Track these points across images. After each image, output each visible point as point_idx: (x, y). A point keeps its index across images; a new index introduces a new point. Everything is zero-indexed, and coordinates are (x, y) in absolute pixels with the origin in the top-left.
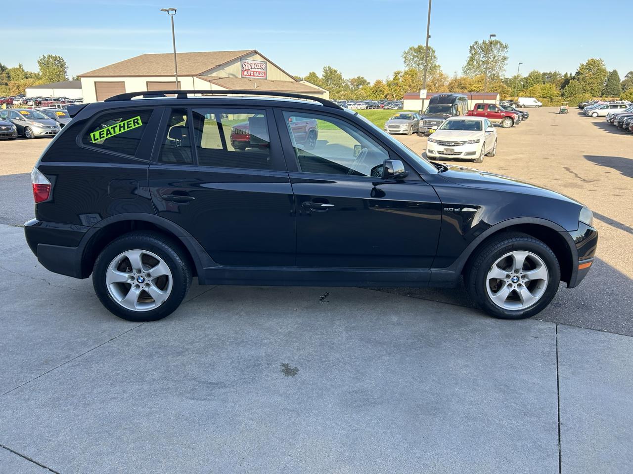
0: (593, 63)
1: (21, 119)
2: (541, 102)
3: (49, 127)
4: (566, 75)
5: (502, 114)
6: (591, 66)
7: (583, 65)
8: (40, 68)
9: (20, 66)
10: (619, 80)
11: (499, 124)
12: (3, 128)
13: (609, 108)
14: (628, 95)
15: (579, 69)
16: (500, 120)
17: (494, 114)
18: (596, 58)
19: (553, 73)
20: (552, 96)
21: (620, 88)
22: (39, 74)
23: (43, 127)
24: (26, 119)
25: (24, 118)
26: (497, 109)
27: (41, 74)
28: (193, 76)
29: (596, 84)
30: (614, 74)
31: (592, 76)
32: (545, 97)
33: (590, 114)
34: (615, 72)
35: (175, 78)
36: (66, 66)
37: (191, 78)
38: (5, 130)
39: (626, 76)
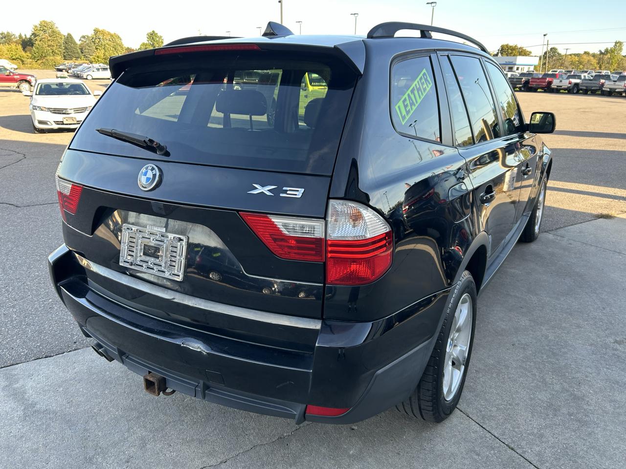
0: (45, 25)
2: (16, 64)
4: (20, 36)
5: (15, 77)
6: (45, 28)
7: (36, 26)
10: (75, 43)
11: (15, 88)
13: (100, 70)
14: (96, 58)
15: (33, 30)
16: (16, 84)
17: (5, 77)
18: (48, 20)
19: (6, 33)
20: (22, 58)
21: (79, 51)
26: (8, 72)
29: (55, 47)
30: (69, 37)
31: (49, 38)
32: (13, 59)
33: (85, 77)
34: (69, 35)
39: (80, 40)
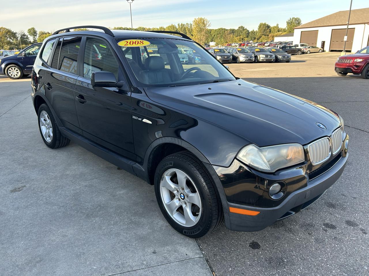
1: (236, 53)
3: (248, 57)
8: (287, 25)
9: (277, 25)
12: (226, 57)
22: (285, 29)
23: (245, 57)
24: (238, 53)
25: (238, 52)
27: (286, 29)
28: (365, 23)
35: (347, 26)
36: (301, 23)
37: (363, 25)
38: (226, 58)
